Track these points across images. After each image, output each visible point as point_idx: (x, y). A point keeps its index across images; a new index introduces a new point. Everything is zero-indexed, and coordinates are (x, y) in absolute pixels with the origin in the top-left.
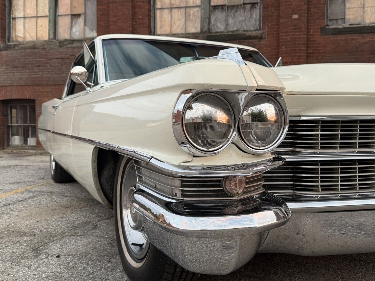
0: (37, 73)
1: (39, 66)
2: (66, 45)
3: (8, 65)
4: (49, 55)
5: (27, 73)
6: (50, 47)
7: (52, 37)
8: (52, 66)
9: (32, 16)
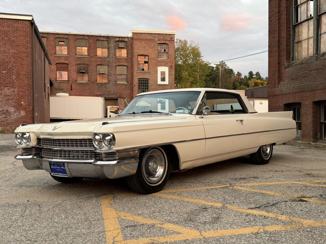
0: (303, 83)
1: (305, 77)
2: (319, 58)
3: (289, 79)
4: (310, 68)
5: (297, 84)
6: (310, 61)
7: (315, 53)
8: (312, 76)
9: (306, 38)
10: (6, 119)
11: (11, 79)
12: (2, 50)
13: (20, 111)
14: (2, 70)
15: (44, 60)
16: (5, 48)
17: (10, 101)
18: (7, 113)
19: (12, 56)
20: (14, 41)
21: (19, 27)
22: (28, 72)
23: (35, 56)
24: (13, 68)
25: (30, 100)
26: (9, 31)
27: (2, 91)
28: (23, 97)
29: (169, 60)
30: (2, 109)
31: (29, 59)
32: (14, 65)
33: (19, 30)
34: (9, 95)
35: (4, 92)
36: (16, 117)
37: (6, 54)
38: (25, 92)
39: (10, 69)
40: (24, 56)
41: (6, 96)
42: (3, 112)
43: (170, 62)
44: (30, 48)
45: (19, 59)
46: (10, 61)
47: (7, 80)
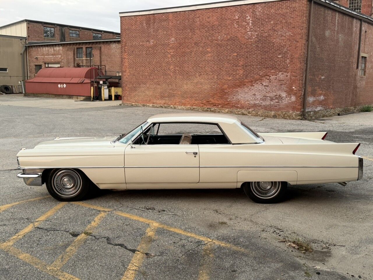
10: (279, 104)
11: (285, 63)
12: (280, 34)
13: (291, 96)
14: (278, 55)
16: (282, 31)
17: (283, 86)
18: (279, 98)
19: (288, 39)
20: (291, 23)
21: (296, 7)
24: (288, 52)
25: (301, 85)
26: (287, 12)
27: (276, 76)
28: (295, 82)
30: (276, 94)
31: (303, 41)
32: (289, 49)
33: (296, 10)
34: (283, 80)
35: (279, 77)
36: (287, 103)
37: (283, 38)
38: (297, 77)
39: (285, 53)
40: (298, 38)
41: (280, 81)
42: (277, 97)
44: (306, 28)
45: (294, 42)
46: (286, 45)
47: (282, 64)
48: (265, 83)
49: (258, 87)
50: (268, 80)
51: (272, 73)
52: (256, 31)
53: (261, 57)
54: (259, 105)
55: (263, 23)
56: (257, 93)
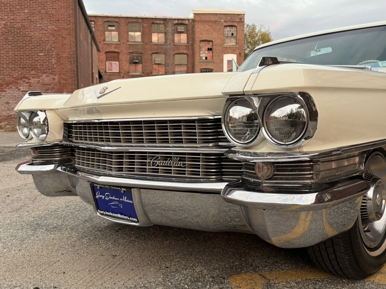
11: (50, 63)
12: (39, 27)
14: (39, 52)
15: (91, 44)
16: (42, 23)
19: (50, 34)
20: (53, 14)
22: (71, 55)
23: (80, 36)
24: (53, 50)
27: (39, 78)
28: (66, 87)
29: (237, 46)
31: (71, 38)
32: (53, 45)
34: (49, 83)
35: (42, 80)
37: (44, 32)
38: (68, 80)
39: (49, 51)
40: (65, 34)
41: (44, 85)
43: (238, 48)
44: (73, 23)
45: (59, 38)
46: (49, 41)
47: (46, 64)
48: (22, 88)
49: (12, 93)
50: (27, 84)
51: (33, 74)
52: (3, 19)
53: (13, 54)
54: (15, 116)
55: (12, 9)
56: (12, 101)
